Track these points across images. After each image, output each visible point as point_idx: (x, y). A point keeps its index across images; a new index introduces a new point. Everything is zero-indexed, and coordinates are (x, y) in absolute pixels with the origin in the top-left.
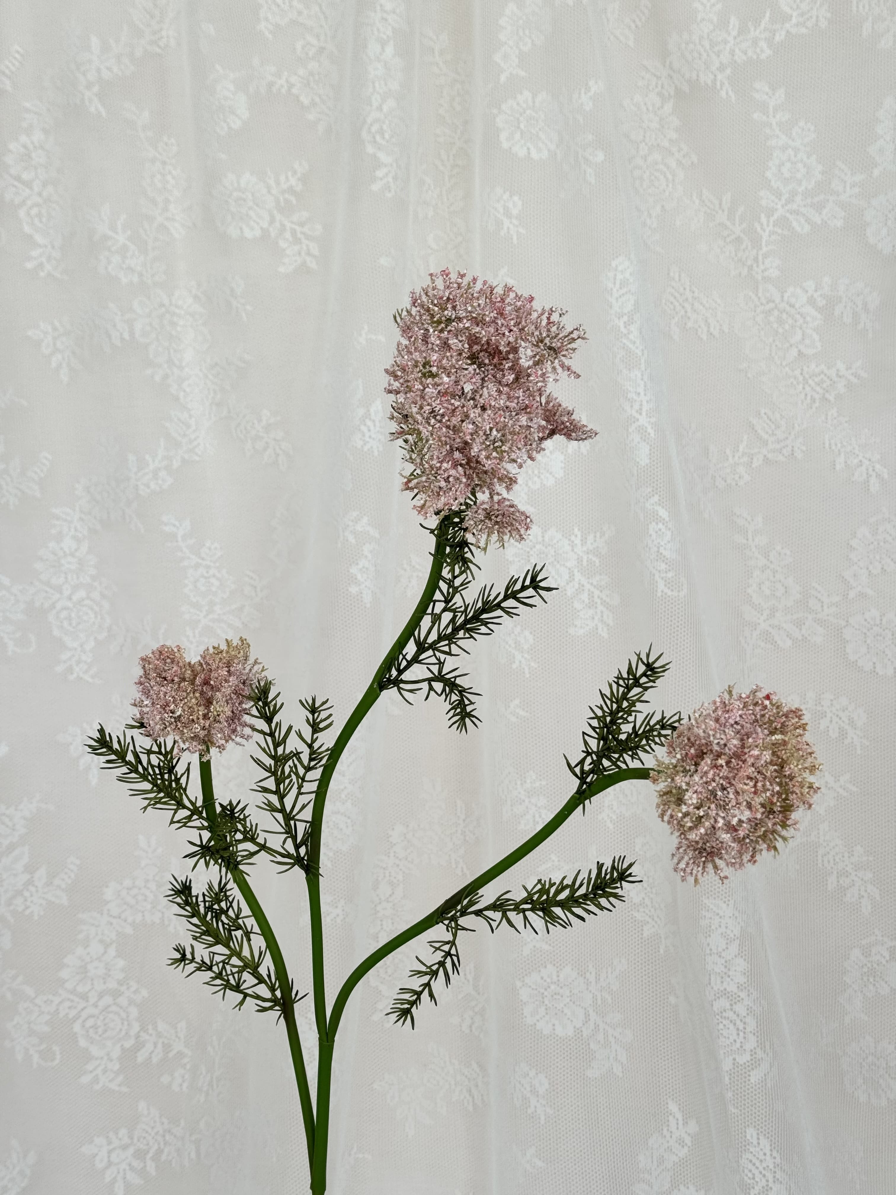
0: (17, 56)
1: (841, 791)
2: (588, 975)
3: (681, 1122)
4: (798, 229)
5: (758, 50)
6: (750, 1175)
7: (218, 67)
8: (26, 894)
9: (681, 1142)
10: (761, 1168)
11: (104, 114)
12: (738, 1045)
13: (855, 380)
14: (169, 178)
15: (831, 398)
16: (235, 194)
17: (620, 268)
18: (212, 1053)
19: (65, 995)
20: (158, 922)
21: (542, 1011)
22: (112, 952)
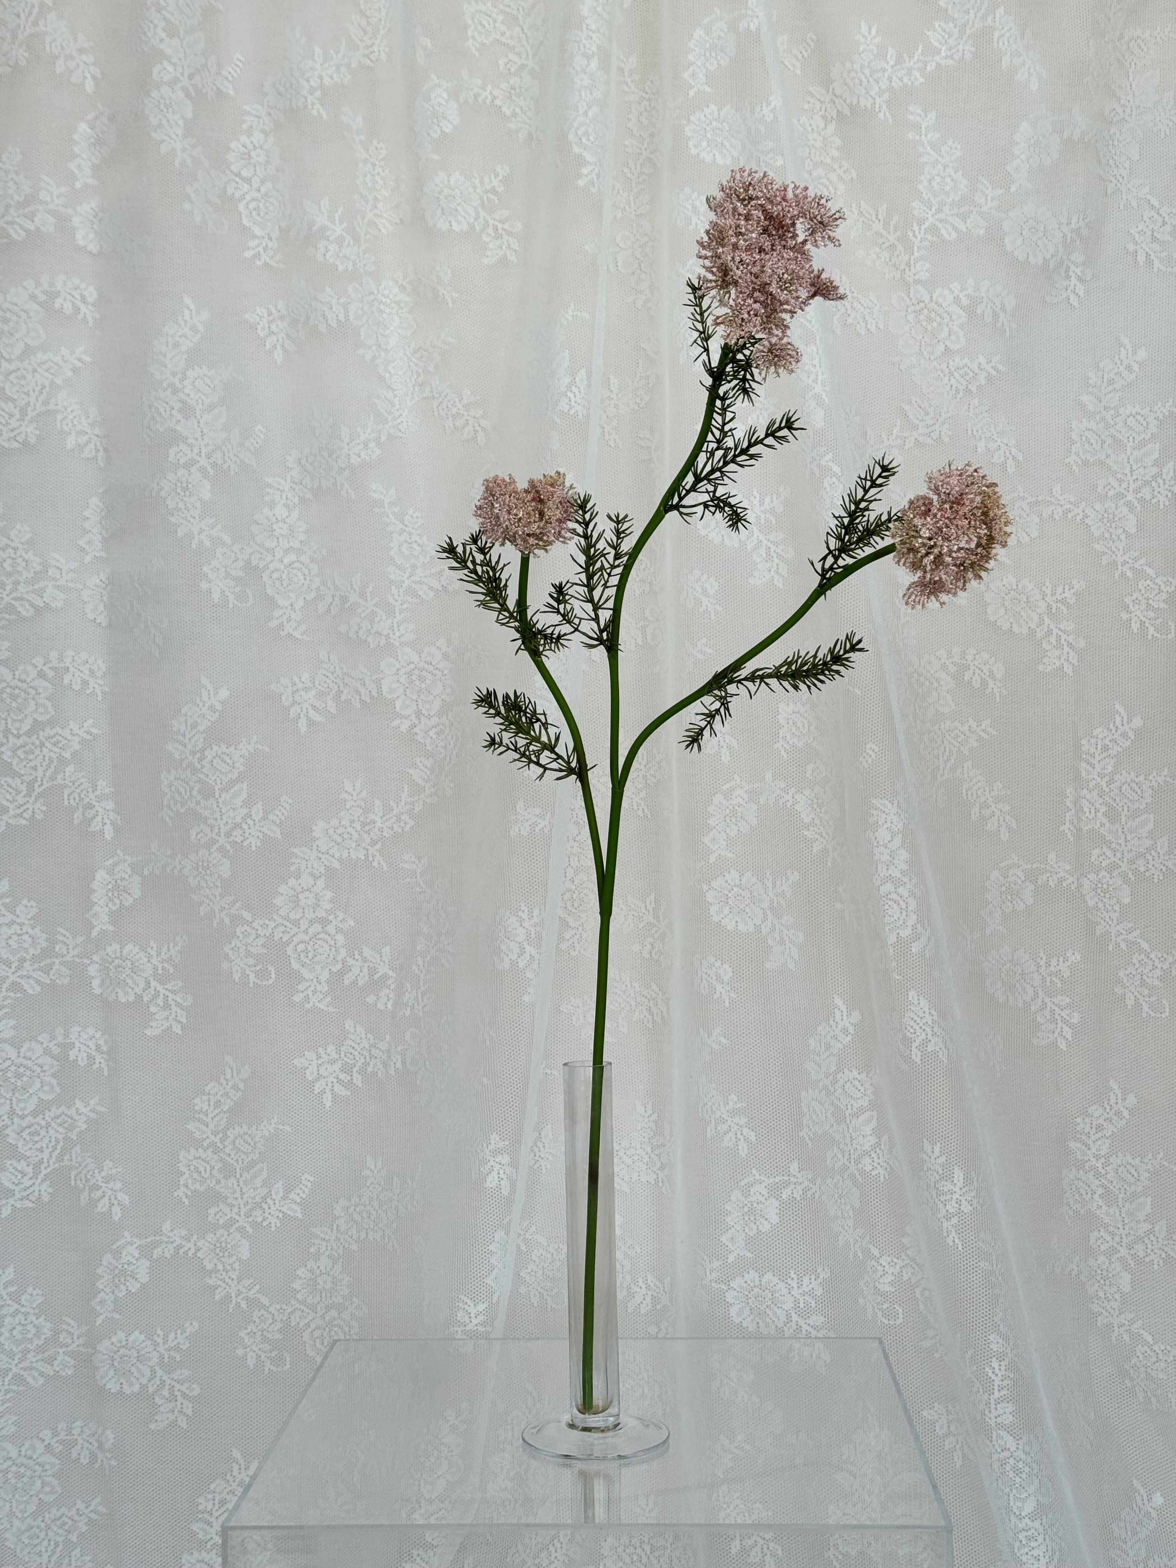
0: (238, 63)
1: (983, 734)
2: (766, 880)
3: (845, 1014)
4: (946, 236)
5: (912, 78)
6: (912, 1030)
7: (433, 76)
8: (245, 826)
9: (845, 1030)
10: (921, 1024)
11: (325, 117)
12: (901, 922)
13: (994, 373)
14: (378, 178)
15: (973, 389)
16: (446, 191)
18: (417, 972)
19: (279, 920)
20: (363, 858)
21: (726, 910)
22: (321, 883)
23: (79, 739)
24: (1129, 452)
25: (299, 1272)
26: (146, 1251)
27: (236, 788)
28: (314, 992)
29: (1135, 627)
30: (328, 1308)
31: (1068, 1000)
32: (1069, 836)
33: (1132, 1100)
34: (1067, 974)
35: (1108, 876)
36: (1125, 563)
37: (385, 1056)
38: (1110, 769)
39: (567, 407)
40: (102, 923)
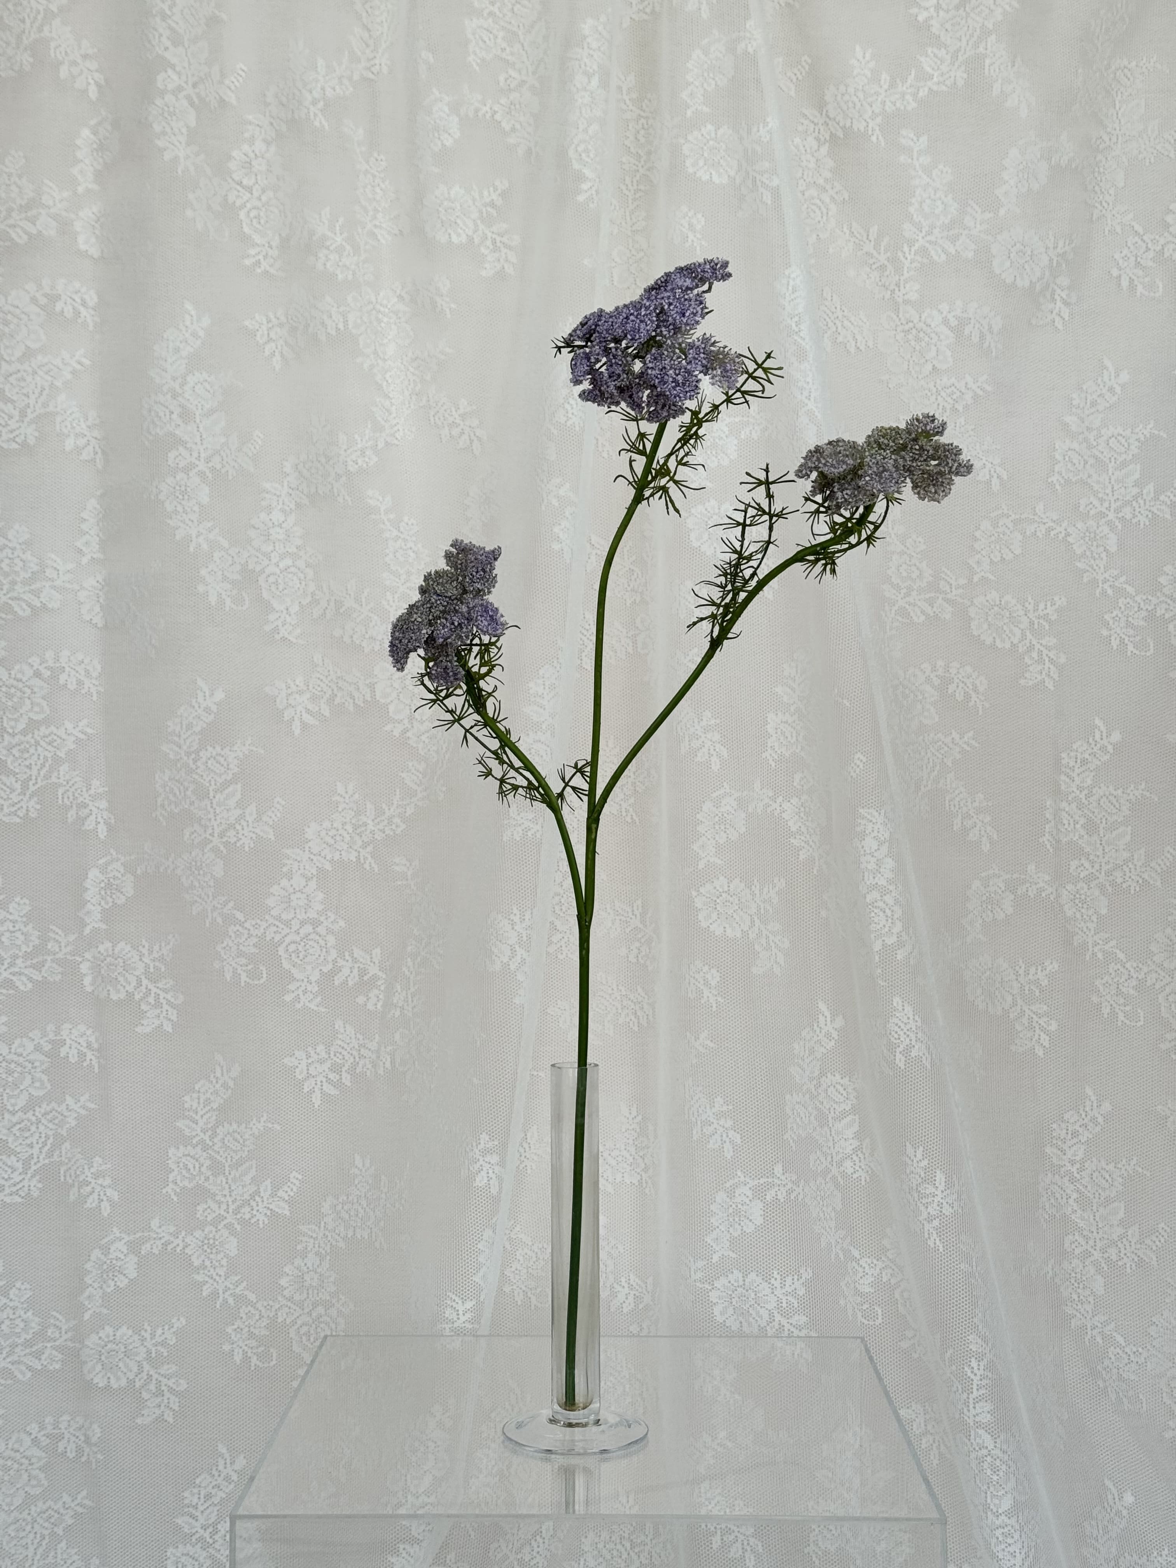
0: (241, 72)
1: (965, 746)
2: (753, 887)
3: (829, 1019)
4: (936, 258)
5: (905, 103)
6: (896, 1036)
7: (434, 90)
8: (238, 827)
9: (828, 1035)
10: (905, 1030)
11: (327, 127)
12: (887, 929)
13: (980, 393)
14: (378, 190)
15: (960, 407)
16: (446, 203)
17: (792, 276)
18: (407, 973)
19: (271, 920)
20: (354, 860)
21: (714, 916)
22: (313, 884)
23: (73, 739)
24: (1110, 473)
25: (286, 1269)
26: (134, 1247)
27: (231, 789)
28: (305, 992)
29: (1115, 643)
30: (315, 1305)
31: (1045, 1008)
32: (1048, 847)
34: (1045, 983)
35: (1086, 887)
36: (1105, 581)
37: (374, 1056)
38: (1089, 782)
39: (565, 419)
40: (94, 920)
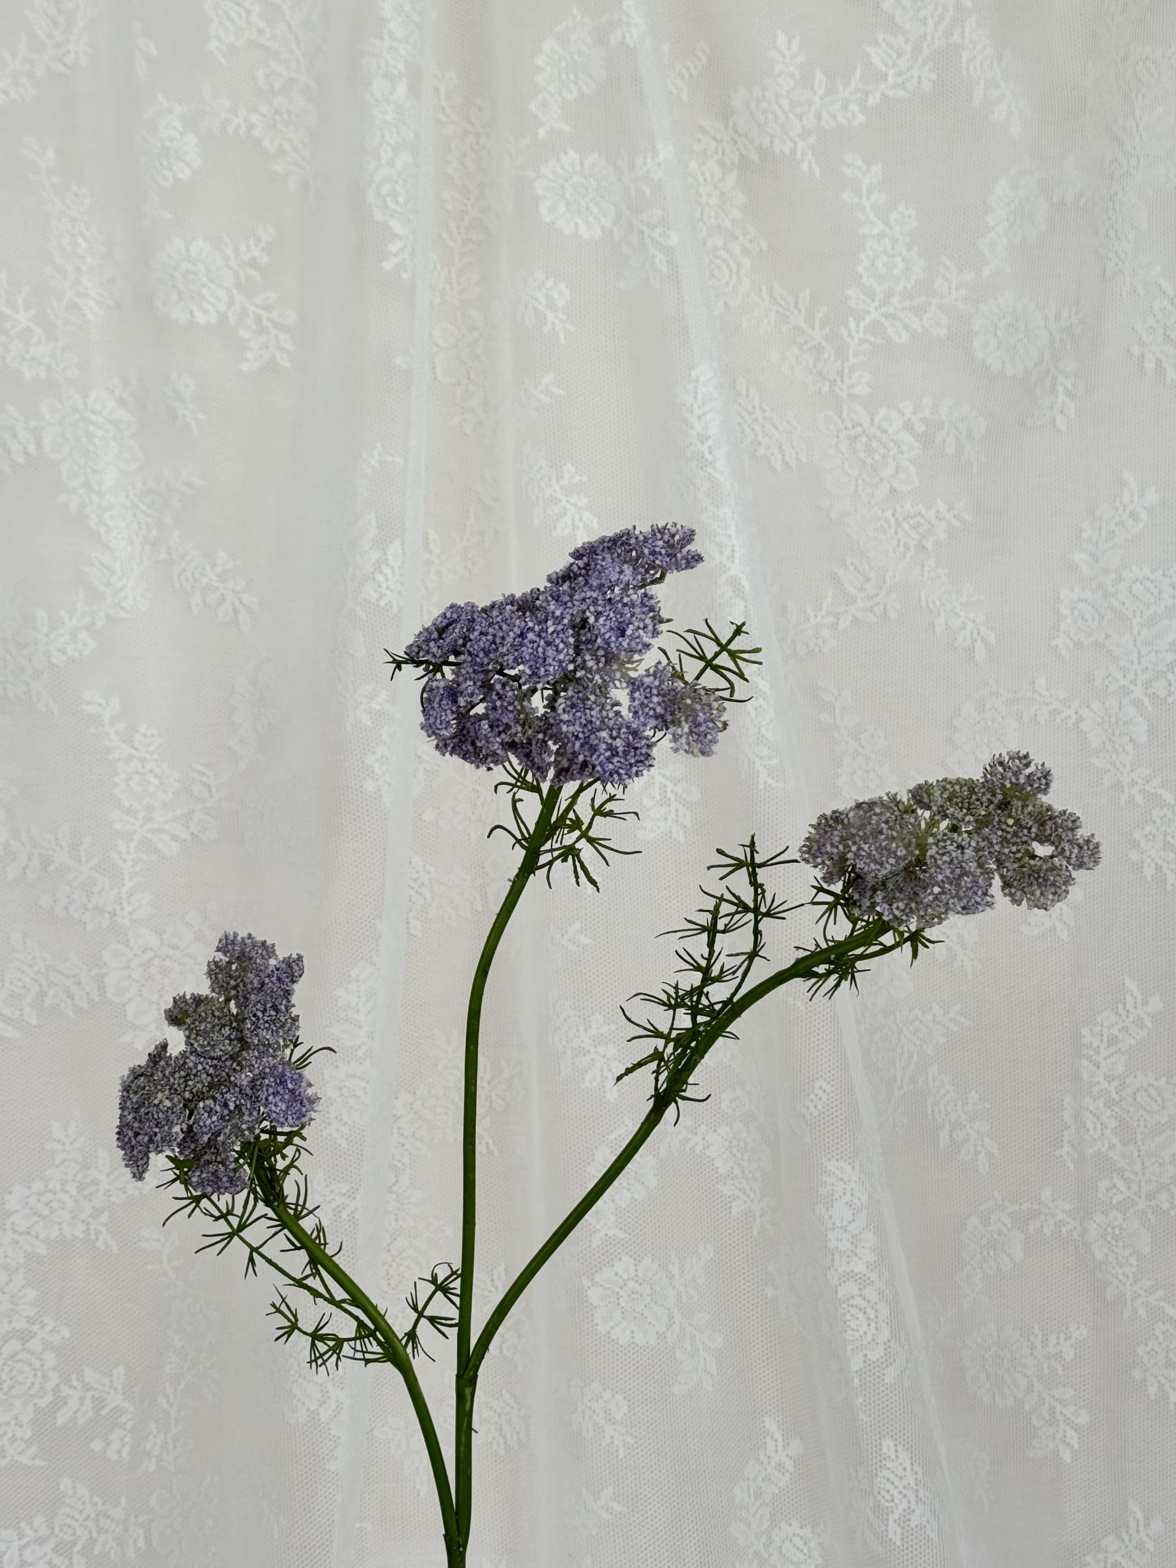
1: (951, 1025)
2: (671, 1266)
3: (780, 1443)
4: (895, 337)
5: (849, 115)
6: (888, 1497)
7: (160, 97)
9: (781, 1467)
10: (901, 1488)
12: (869, 1338)
13: (957, 524)
14: (80, 239)
15: (929, 545)
16: (184, 265)
17: (702, 379)
18: (165, 1404)
20: (81, 1236)
21: (617, 1315)
22: (19, 1279)
24: (1135, 631)
29: (1149, 872)
31: (1072, 1393)
32: (1069, 1163)
33: (1157, 1525)
34: (1069, 1355)
35: (1120, 1216)
36: (1133, 784)
37: (119, 1530)
38: (1120, 1068)
39: (376, 596)
